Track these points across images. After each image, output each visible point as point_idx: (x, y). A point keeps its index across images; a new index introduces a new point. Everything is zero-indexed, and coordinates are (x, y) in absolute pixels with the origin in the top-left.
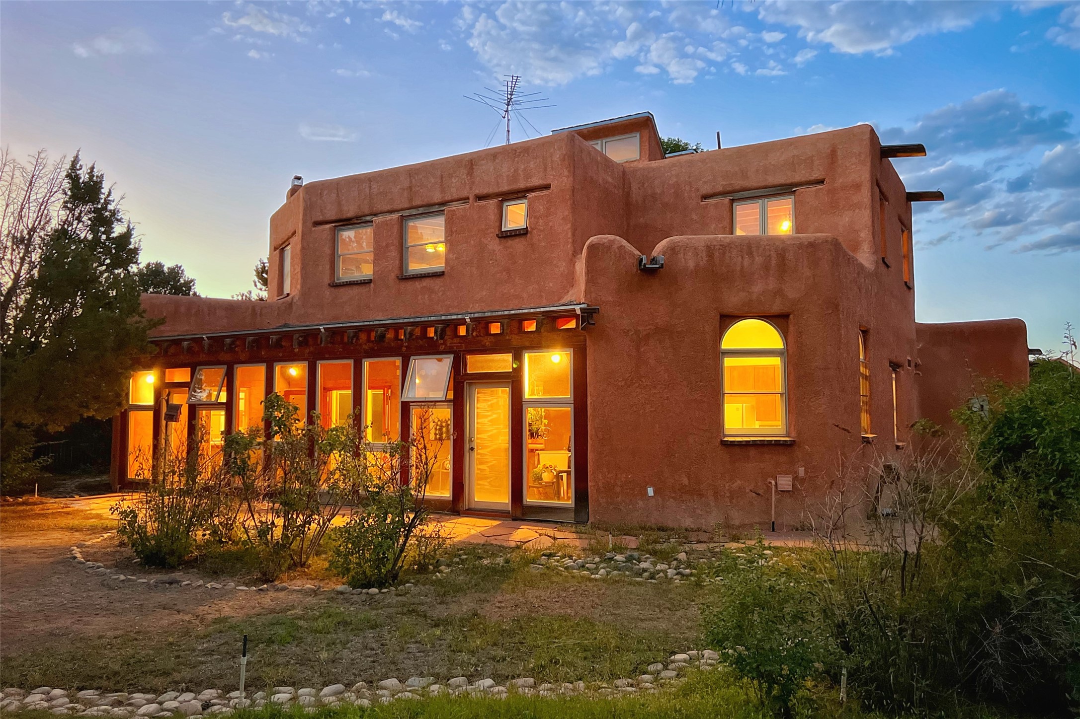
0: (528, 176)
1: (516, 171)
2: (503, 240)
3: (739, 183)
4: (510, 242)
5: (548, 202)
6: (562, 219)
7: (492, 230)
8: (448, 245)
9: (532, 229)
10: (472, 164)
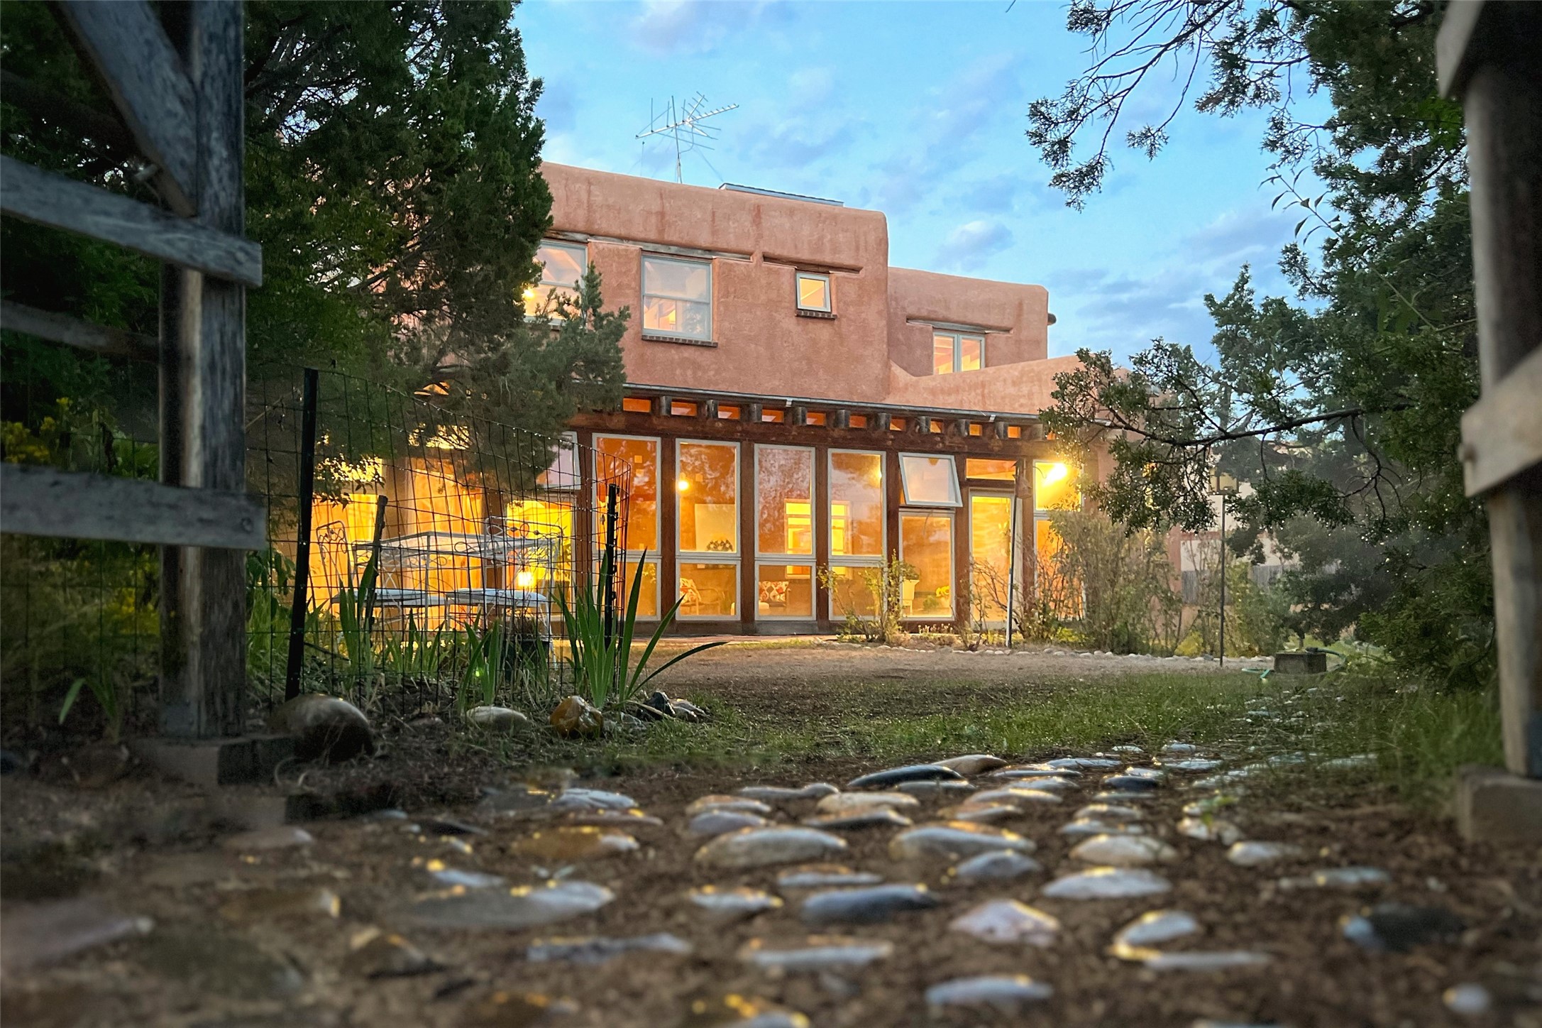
2: (801, 320)
4: (813, 326)
5: (860, 288)
7: (787, 305)
8: (722, 309)
9: (841, 315)
10: (759, 211)
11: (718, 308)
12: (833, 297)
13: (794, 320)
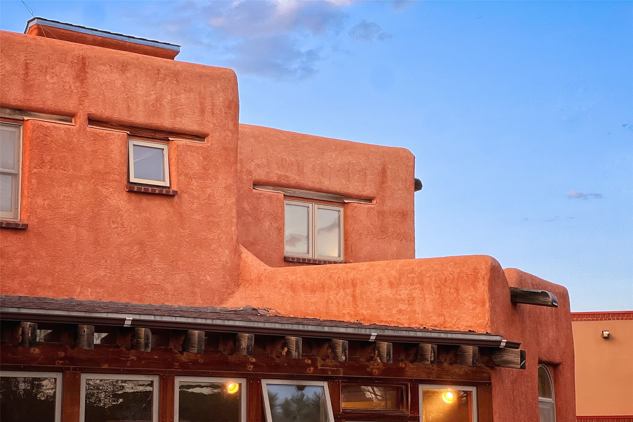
0: (176, 113)
1: (159, 99)
2: (134, 197)
3: (294, 178)
4: (146, 202)
5: (205, 158)
6: (225, 188)
7: (117, 177)
8: (34, 181)
9: (182, 192)
10: (84, 64)
11: (30, 182)
12: (173, 169)
13: (125, 196)
